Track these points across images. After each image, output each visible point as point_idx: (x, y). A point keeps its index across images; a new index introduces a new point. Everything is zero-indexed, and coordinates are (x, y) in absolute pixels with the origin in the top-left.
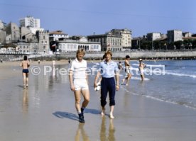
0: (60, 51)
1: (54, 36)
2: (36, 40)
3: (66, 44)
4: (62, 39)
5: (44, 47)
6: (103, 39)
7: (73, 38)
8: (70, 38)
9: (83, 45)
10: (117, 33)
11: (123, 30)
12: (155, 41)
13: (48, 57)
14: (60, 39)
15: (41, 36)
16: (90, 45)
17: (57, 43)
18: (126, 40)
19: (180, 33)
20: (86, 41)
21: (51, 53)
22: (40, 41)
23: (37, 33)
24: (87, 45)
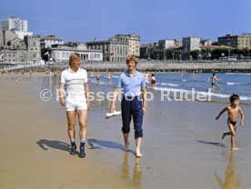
0: (54, 60)
1: (45, 41)
2: (24, 47)
3: (61, 52)
4: (56, 46)
5: (34, 56)
6: (105, 46)
7: (69, 45)
8: (65, 45)
9: (81, 53)
10: (122, 39)
11: (130, 36)
12: (167, 50)
13: (39, 67)
14: (53, 46)
15: (30, 42)
16: (89, 54)
17: (50, 51)
18: (133, 48)
19: (198, 40)
20: (84, 48)
21: (42, 62)
22: (30, 48)
23: (26, 38)
24: (86, 53)
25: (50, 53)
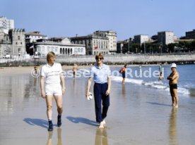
0: (39, 54)
1: (30, 37)
2: (9, 41)
3: (46, 46)
4: (41, 40)
5: (19, 50)
6: (88, 41)
7: (55, 40)
8: (51, 40)
9: (65, 47)
10: (101, 35)
11: (108, 32)
13: (24, 62)
14: (38, 41)
15: (15, 36)
16: (73, 48)
17: (35, 45)
18: (111, 43)
20: (69, 43)
21: (28, 57)
22: (14, 42)
23: (10, 32)
24: (70, 48)
25: (35, 48)
